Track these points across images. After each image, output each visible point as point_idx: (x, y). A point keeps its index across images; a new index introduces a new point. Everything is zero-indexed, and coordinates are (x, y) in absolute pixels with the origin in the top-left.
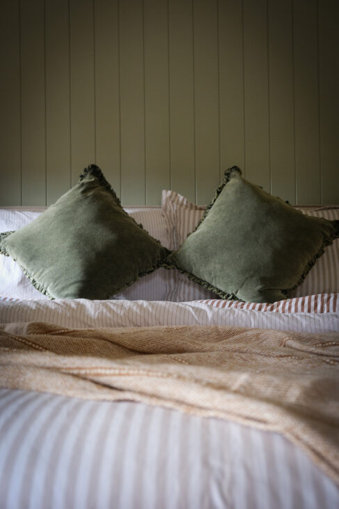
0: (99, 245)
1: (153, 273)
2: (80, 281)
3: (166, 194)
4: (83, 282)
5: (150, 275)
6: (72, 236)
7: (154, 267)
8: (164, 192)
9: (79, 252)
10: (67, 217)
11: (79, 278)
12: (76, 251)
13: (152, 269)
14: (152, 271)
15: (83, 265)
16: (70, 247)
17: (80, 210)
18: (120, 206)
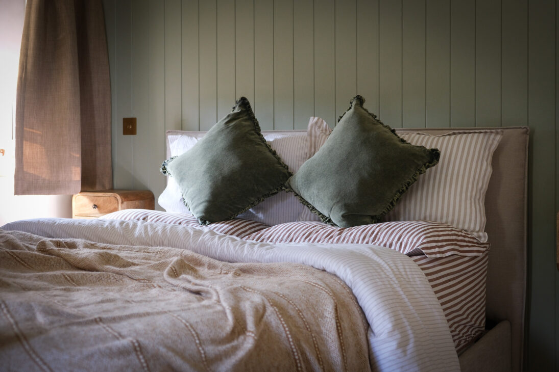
0: (226, 170)
1: (275, 196)
2: (207, 201)
3: (312, 120)
4: (209, 201)
5: (273, 196)
6: (208, 162)
7: (277, 189)
8: (312, 118)
9: (210, 176)
10: (208, 146)
11: (207, 199)
12: (208, 175)
13: (276, 191)
14: (276, 193)
15: (211, 187)
16: (204, 172)
17: (219, 139)
18: (259, 134)
